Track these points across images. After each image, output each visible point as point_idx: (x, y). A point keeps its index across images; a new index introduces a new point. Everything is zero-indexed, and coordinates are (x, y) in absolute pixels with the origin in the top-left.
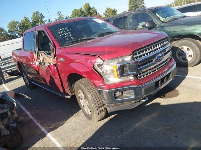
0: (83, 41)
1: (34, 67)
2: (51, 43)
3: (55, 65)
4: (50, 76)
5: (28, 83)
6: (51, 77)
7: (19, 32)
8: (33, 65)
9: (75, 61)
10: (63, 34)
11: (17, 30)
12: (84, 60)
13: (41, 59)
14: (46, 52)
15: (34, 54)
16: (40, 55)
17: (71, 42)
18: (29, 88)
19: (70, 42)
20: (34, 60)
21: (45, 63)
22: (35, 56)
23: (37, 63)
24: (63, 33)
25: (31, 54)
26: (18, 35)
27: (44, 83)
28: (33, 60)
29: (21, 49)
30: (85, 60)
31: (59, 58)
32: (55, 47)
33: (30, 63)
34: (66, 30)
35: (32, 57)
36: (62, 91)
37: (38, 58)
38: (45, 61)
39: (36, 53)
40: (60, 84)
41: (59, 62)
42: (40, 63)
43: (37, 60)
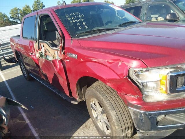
0: (101, 32)
1: (33, 58)
2: (57, 31)
3: (61, 61)
4: (54, 73)
5: (26, 73)
6: (55, 75)
7: (20, 19)
8: (33, 57)
9: (94, 60)
10: (74, 21)
11: (19, 17)
12: (110, 61)
13: (43, 50)
14: (49, 41)
15: (35, 44)
16: (42, 46)
17: (86, 32)
18: (26, 79)
19: (84, 31)
20: (35, 51)
21: (47, 56)
22: (36, 46)
23: (38, 55)
24: (74, 19)
25: (31, 43)
26: (19, 22)
27: (44, 79)
28: (33, 50)
29: (19, 36)
30: (112, 61)
31: (69, 52)
32: (63, 37)
33: (29, 53)
34: (78, 15)
35: (32, 47)
36: (68, 94)
37: (39, 49)
38: (48, 53)
39: (37, 42)
40: (67, 85)
41: (68, 58)
42: (41, 55)
43: (37, 51)
